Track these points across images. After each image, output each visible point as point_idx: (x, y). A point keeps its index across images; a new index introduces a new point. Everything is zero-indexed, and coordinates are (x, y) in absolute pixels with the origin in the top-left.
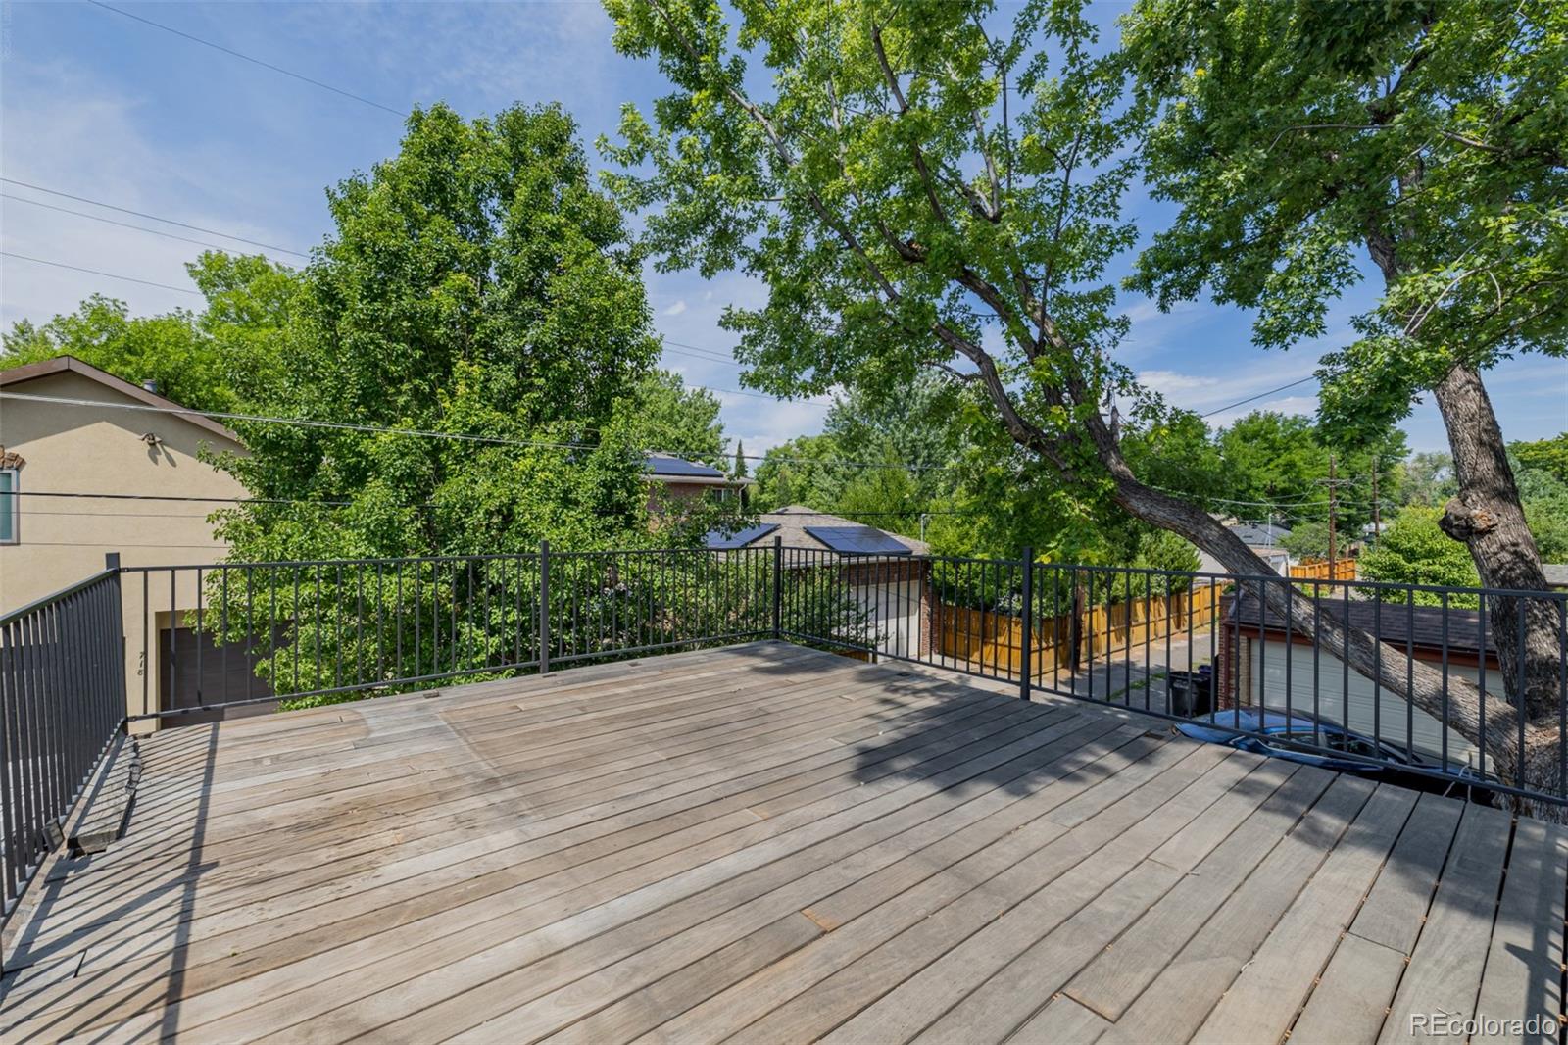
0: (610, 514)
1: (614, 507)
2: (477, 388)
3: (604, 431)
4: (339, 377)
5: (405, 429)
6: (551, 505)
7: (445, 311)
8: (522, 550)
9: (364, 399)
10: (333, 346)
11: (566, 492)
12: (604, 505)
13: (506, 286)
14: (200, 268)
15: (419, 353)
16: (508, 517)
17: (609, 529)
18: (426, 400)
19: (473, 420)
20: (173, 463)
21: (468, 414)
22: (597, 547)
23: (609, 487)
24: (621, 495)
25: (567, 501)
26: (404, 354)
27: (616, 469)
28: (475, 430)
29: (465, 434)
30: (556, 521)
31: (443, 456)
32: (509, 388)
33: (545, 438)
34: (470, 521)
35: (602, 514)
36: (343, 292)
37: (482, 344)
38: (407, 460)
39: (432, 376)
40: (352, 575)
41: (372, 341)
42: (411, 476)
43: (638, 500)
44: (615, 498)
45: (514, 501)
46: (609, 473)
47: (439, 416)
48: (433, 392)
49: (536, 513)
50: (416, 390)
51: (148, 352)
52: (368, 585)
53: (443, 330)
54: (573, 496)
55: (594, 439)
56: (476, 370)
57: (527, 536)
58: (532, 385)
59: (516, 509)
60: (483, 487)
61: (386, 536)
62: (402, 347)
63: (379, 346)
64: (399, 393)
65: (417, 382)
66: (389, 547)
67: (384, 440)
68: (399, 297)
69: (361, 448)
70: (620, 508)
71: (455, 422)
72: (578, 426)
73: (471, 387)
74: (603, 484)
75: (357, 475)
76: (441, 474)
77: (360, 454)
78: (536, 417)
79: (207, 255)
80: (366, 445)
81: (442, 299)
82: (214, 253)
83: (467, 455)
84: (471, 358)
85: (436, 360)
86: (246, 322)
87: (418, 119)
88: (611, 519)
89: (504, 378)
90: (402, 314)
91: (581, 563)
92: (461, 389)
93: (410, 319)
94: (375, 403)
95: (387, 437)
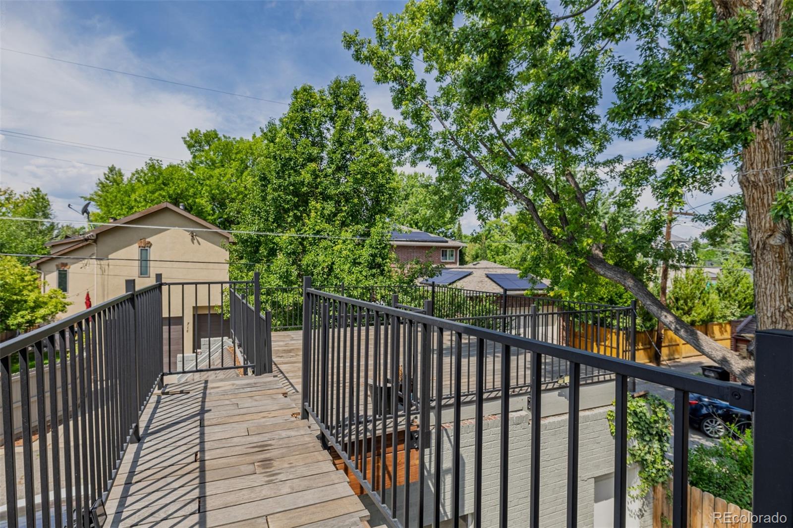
0: (374, 268)
1: (376, 266)
2: (319, 213)
3: (372, 230)
4: (266, 211)
5: (291, 233)
6: (349, 265)
7: (306, 181)
8: (336, 284)
9: (275, 221)
10: (264, 199)
11: (354, 260)
12: (372, 264)
13: (331, 168)
14: (188, 139)
15: (296, 199)
16: (331, 269)
17: (373, 275)
18: (298, 219)
19: (317, 228)
20: (199, 244)
21: (316, 225)
22: (367, 283)
23: (374, 256)
24: (379, 260)
25: (355, 263)
26: (291, 200)
27: (377, 248)
28: (318, 232)
29: (314, 234)
30: (350, 272)
31: (305, 243)
32: (332, 212)
33: (346, 234)
34: (315, 271)
35: (371, 268)
36: (269, 176)
37: (321, 193)
38: (292, 246)
39: (301, 209)
40: (274, 293)
41: (279, 196)
42: (294, 253)
43: (386, 263)
44: (376, 261)
45: (333, 263)
46: (374, 250)
47: (303, 225)
48: (301, 216)
49: (342, 268)
50: (295, 215)
51: (171, 184)
52: (280, 297)
53: (305, 188)
54: (358, 261)
55: (368, 234)
56: (318, 206)
57: (338, 278)
58: (341, 210)
59: (334, 267)
60: (321, 258)
61: (286, 277)
62: (289, 197)
63: (281, 198)
64: (289, 216)
65: (295, 212)
66: (286, 282)
67: (284, 237)
68: (289, 178)
69: (275, 241)
70: (379, 266)
71: (310, 229)
72: (361, 228)
73: (316, 213)
74: (372, 255)
75: (272, 253)
76: (304, 251)
77: (274, 243)
78: (343, 224)
79: (191, 132)
80: (277, 240)
81: (306, 176)
82: (194, 131)
83: (314, 243)
84: (316, 200)
85: (303, 200)
86: (209, 166)
87: (296, 93)
88: (374, 271)
89: (330, 207)
90: (290, 184)
91: (360, 290)
92: (313, 214)
93: (293, 185)
94: (279, 221)
95: (286, 236)
